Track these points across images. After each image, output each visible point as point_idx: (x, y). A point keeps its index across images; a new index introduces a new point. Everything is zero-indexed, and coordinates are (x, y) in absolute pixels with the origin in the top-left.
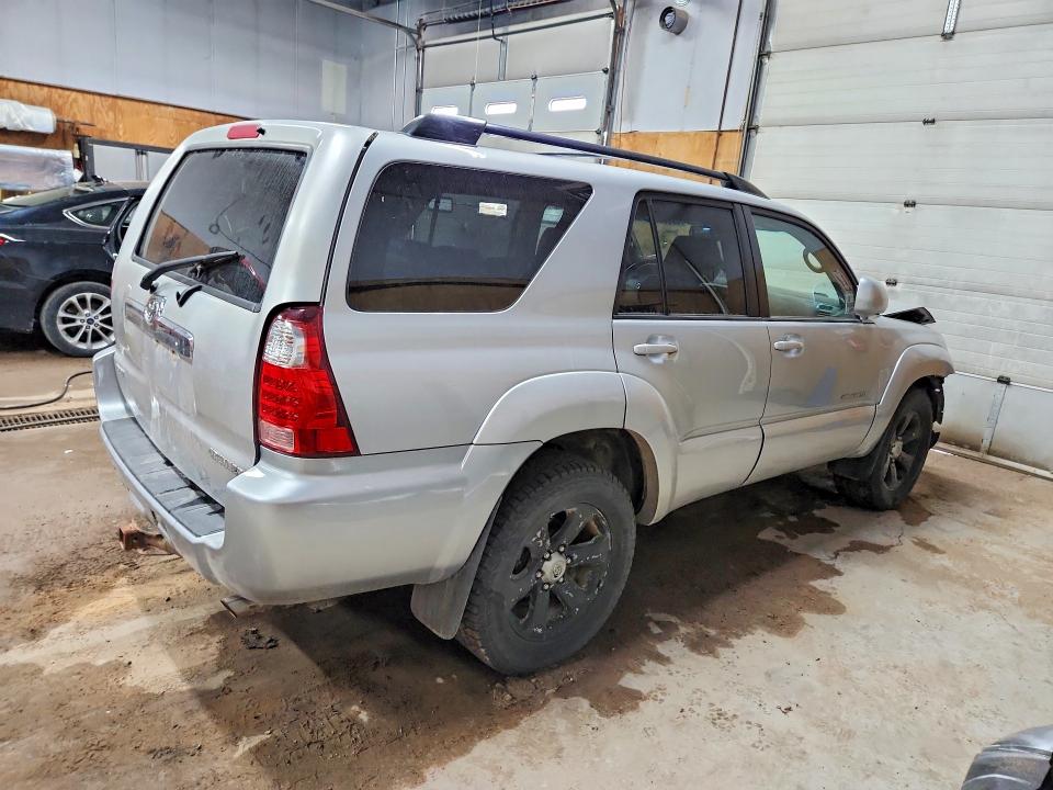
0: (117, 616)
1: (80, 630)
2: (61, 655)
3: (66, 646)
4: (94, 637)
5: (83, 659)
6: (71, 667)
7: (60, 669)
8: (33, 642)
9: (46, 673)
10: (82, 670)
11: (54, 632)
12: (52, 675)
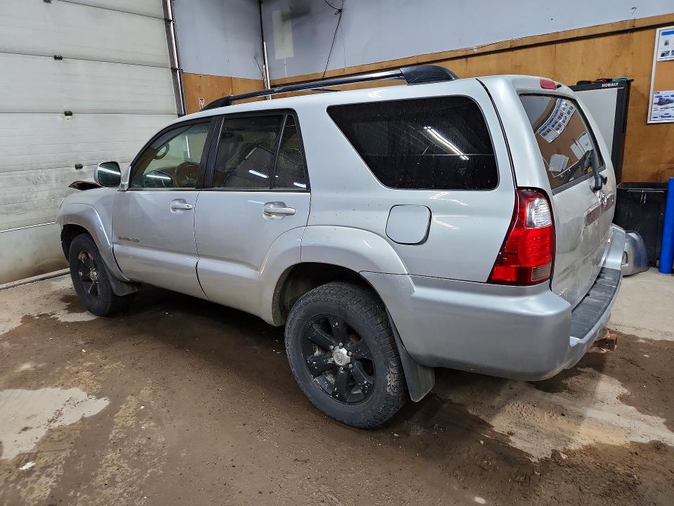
0: (600, 425)
1: (629, 432)
2: (649, 424)
3: (644, 426)
4: (624, 422)
5: (639, 415)
6: (648, 414)
7: (655, 417)
8: (662, 442)
9: (664, 420)
10: (644, 409)
11: (645, 440)
12: (662, 417)
